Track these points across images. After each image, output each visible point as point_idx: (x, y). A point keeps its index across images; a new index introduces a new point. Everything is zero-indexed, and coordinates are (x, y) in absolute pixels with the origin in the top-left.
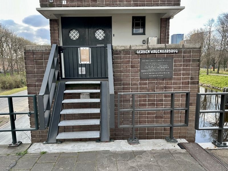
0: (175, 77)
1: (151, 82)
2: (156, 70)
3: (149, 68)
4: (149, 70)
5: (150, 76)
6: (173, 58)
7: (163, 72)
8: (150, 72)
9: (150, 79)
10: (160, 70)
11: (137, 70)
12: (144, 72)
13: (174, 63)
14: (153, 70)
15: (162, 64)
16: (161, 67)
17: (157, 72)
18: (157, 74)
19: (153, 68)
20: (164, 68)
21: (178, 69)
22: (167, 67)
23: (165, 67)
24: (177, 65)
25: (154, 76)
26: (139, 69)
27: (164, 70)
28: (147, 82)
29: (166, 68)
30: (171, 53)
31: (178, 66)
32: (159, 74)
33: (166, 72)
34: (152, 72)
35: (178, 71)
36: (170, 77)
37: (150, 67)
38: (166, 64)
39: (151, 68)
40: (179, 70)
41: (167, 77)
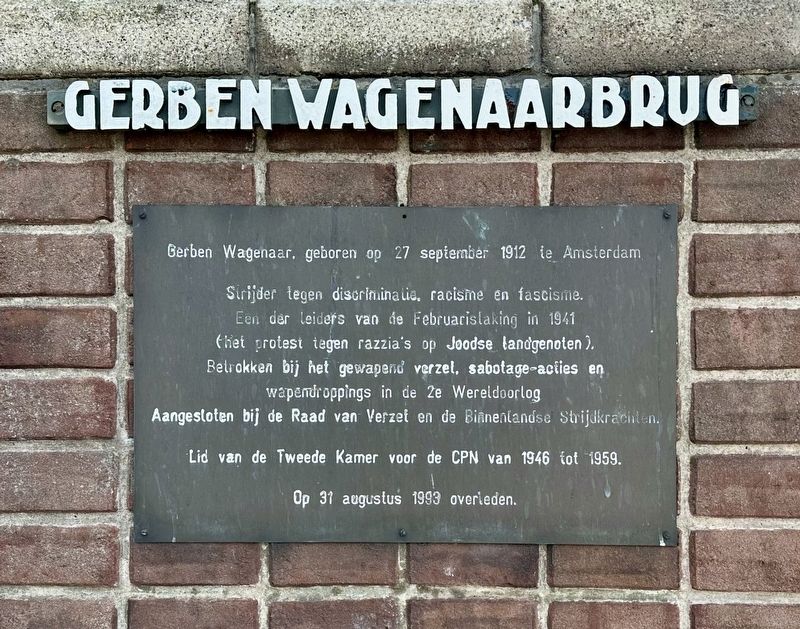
0: (719, 524)
1: (323, 593)
2: (395, 405)
3: (278, 379)
4: (284, 407)
5: (302, 499)
6: (670, 217)
7: (513, 439)
8: (297, 437)
9: (304, 560)
10: (459, 406)
11: (85, 404)
12: (198, 435)
13: (685, 305)
14: (348, 405)
15: (489, 306)
16: (480, 357)
17: (416, 438)
18: (418, 475)
19: (354, 381)
20: (531, 380)
21: (763, 404)
22: (579, 358)
23: (546, 357)
24: (735, 328)
25: (361, 501)
26: (118, 376)
27: (525, 406)
28: (259, 592)
29: (551, 386)
30: (627, 135)
31: (751, 344)
32: (450, 478)
33: (558, 438)
34: (327, 437)
35: (756, 428)
36: (624, 534)
37: (302, 357)
38: (565, 307)
39: (306, 379)
40: (781, 417)
41: (585, 533)
